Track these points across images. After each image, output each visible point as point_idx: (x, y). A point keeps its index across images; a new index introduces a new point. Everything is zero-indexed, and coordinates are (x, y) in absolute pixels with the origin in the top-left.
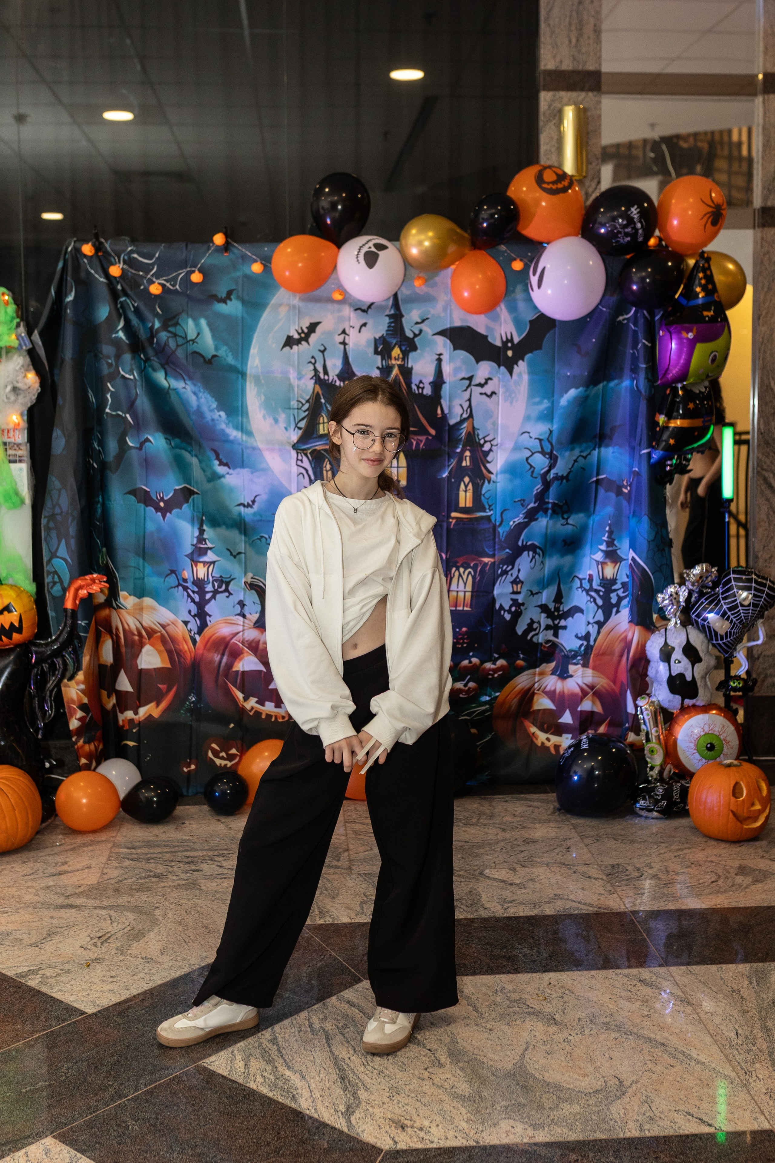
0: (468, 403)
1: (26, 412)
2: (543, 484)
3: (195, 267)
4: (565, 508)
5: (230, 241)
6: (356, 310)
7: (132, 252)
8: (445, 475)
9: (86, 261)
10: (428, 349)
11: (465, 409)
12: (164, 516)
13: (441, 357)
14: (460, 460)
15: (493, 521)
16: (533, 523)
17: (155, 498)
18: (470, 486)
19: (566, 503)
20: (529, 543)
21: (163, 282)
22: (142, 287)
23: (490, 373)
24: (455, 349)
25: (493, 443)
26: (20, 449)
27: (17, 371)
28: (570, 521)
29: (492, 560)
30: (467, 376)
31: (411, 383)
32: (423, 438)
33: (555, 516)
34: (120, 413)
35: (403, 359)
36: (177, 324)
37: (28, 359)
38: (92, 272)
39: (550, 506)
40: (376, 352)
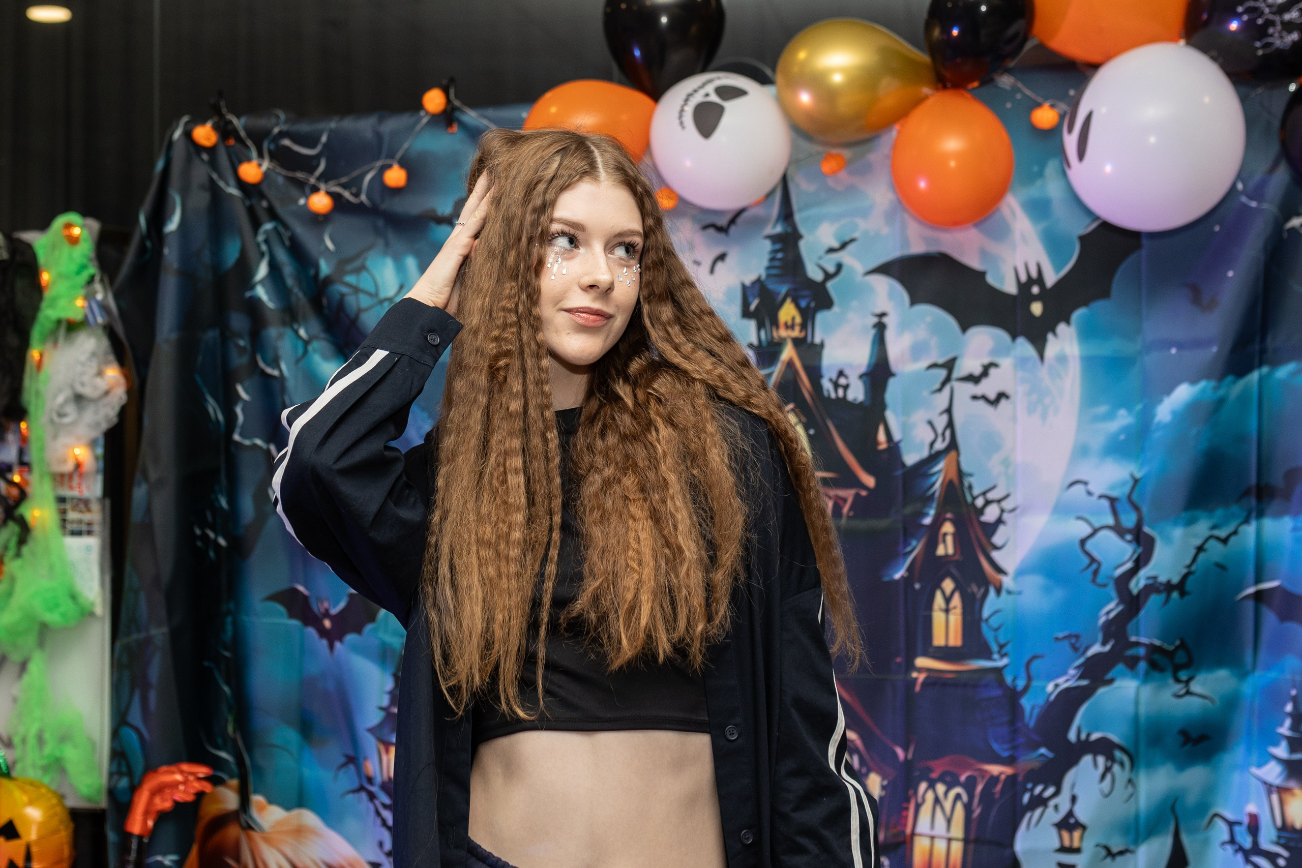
0: (945, 418)
1: (101, 442)
2: (1122, 601)
3: (391, 156)
4: (1181, 657)
5: (457, 103)
6: (705, 227)
7: (282, 135)
8: (899, 574)
9: (205, 157)
10: (855, 304)
11: (940, 430)
12: (331, 647)
13: (885, 320)
14: (932, 544)
15: (1009, 679)
16: (1102, 691)
17: (315, 609)
18: (956, 601)
19: (1183, 646)
20: (1095, 736)
21: (338, 189)
22: (302, 201)
23: (995, 351)
24: (914, 301)
25: (1006, 505)
26: (89, 510)
27: (83, 364)
28: (1195, 687)
29: (1007, 770)
30: (941, 361)
31: (820, 376)
32: (849, 494)
33: (1156, 675)
34: (259, 442)
35: (804, 326)
36: (362, 268)
37: (105, 343)
38: (215, 176)
39: (1142, 651)
40: (746, 313)
